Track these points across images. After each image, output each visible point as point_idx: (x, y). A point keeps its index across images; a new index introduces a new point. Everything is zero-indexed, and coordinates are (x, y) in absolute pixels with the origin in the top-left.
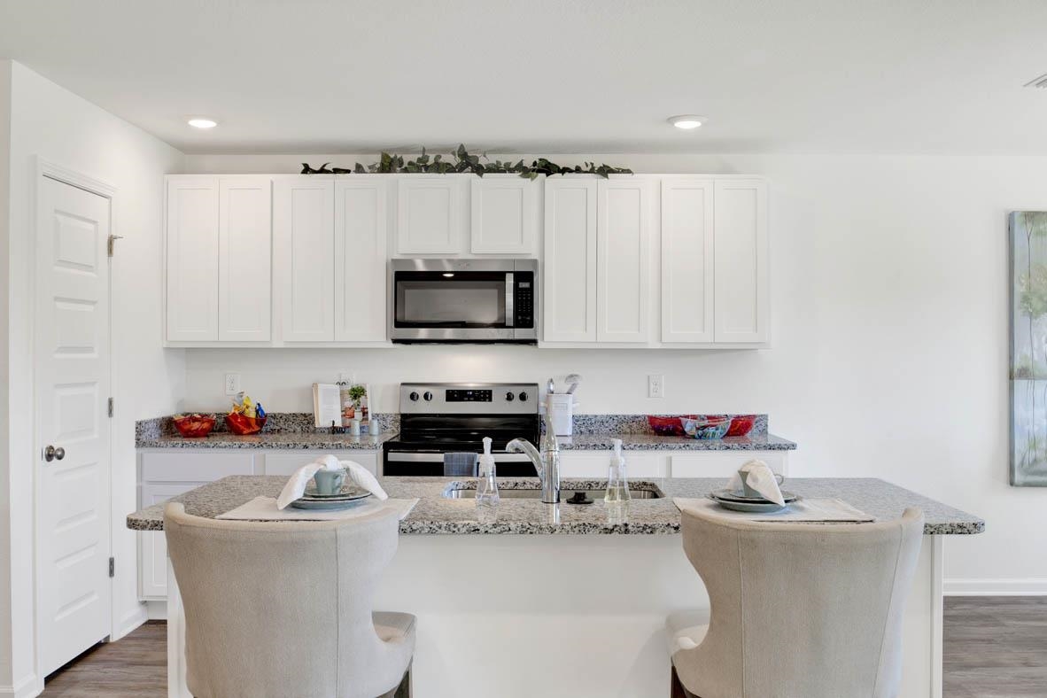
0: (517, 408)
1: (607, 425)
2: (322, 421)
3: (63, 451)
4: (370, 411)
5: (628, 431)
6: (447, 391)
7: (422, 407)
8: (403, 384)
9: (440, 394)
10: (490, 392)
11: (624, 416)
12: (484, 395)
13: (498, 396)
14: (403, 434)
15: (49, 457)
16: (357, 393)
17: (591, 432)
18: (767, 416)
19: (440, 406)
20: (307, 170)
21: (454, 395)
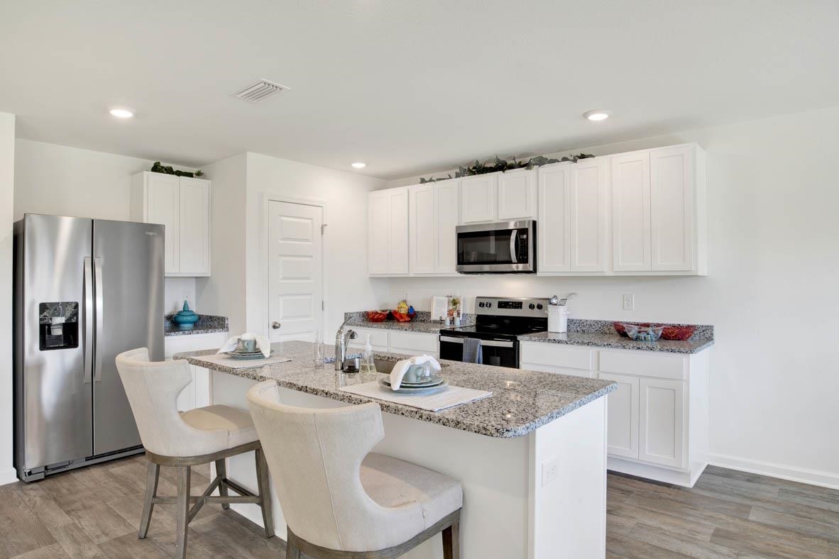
0: (536, 314)
1: (594, 327)
2: (434, 317)
3: (280, 325)
4: (461, 312)
5: (608, 332)
6: (499, 302)
7: (486, 312)
8: (478, 297)
9: (495, 304)
10: (521, 303)
11: (605, 322)
12: (518, 305)
13: (525, 306)
14: (477, 326)
15: (274, 327)
16: (455, 303)
17: (584, 331)
18: (712, 327)
19: (495, 311)
20: (423, 181)
21: (503, 304)
